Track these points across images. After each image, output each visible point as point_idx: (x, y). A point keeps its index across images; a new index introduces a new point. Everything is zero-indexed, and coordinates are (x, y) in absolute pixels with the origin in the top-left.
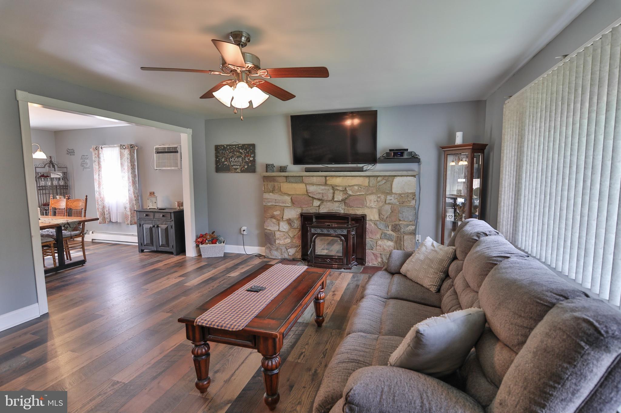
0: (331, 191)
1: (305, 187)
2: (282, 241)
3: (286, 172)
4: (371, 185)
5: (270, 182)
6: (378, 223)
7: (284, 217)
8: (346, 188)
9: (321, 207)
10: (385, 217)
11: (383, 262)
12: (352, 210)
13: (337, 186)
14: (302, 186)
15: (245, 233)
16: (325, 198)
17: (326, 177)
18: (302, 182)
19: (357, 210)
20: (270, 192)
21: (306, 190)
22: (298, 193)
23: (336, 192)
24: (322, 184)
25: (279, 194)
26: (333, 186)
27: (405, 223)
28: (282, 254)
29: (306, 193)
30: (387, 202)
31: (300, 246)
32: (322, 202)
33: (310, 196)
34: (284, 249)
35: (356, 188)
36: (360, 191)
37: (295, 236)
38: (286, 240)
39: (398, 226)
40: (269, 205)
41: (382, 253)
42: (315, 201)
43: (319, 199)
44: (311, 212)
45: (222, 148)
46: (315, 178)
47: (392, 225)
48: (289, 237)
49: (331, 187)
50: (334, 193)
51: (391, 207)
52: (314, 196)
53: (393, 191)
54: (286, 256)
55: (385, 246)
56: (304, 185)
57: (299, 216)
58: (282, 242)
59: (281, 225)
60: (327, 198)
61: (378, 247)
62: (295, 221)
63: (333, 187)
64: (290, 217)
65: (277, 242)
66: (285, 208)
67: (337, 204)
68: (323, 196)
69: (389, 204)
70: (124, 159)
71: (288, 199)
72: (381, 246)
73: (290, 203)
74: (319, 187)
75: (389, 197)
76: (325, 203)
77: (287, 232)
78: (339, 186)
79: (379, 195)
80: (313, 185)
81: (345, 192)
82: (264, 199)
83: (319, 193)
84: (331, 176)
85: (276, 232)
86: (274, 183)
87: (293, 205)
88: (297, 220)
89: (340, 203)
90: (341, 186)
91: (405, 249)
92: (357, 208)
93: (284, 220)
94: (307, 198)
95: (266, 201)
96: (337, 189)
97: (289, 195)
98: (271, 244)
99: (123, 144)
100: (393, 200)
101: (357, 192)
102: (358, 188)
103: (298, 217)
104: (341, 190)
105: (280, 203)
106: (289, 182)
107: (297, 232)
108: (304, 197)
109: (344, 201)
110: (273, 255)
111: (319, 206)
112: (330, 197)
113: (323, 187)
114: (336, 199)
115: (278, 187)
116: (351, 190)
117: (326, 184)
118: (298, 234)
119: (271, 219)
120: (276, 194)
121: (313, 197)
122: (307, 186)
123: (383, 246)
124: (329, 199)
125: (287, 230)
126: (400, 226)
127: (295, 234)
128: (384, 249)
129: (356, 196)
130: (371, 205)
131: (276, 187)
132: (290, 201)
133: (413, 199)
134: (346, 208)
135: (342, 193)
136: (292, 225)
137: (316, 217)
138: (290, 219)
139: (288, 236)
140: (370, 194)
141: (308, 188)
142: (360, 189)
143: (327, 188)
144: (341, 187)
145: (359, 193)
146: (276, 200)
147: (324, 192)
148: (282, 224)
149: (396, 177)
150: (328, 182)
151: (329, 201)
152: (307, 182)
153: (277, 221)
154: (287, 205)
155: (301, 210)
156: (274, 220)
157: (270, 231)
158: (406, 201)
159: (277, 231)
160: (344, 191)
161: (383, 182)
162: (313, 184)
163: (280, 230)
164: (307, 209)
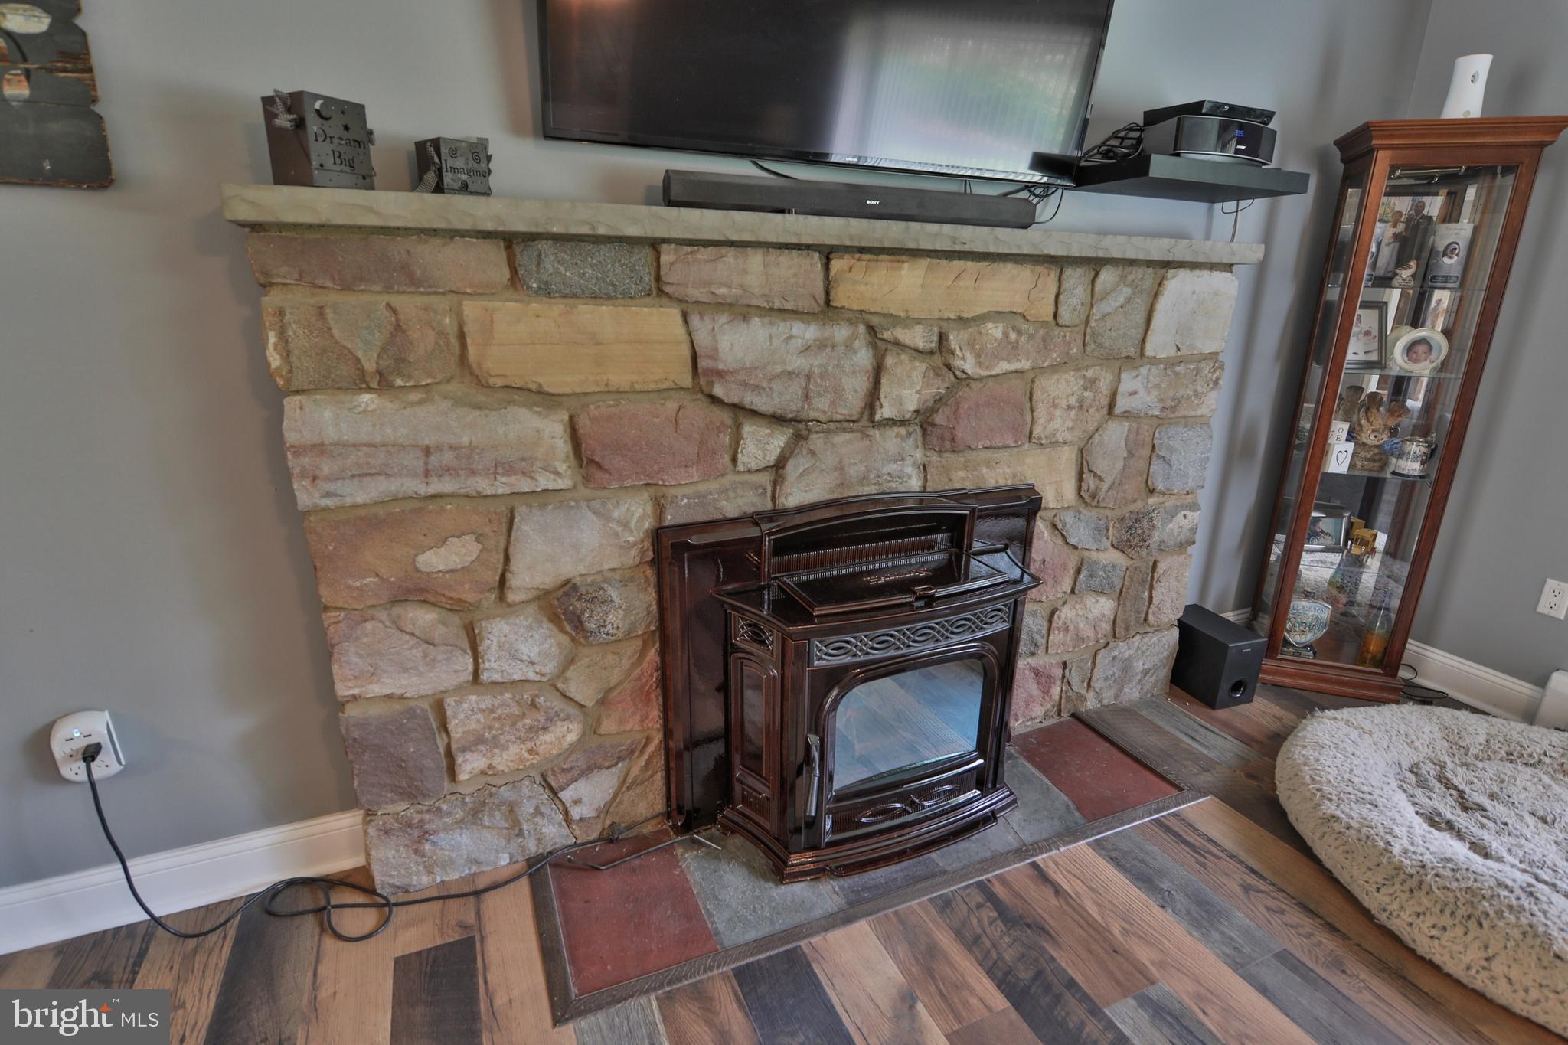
0: (864, 357)
1: (680, 330)
2: (514, 749)
3: (487, 193)
4: (1065, 315)
5: (347, 288)
6: (1069, 518)
7: (514, 581)
8: (942, 338)
9: (790, 465)
10: (1105, 486)
11: (1068, 697)
12: (965, 467)
13: (895, 320)
14: (663, 321)
15: (104, 764)
16: (821, 406)
17: (828, 253)
18: (659, 290)
19: (988, 464)
20: (361, 382)
21: (686, 352)
22: (619, 379)
23: (890, 361)
24: (806, 304)
25: (458, 402)
26: (875, 321)
27: (1171, 502)
28: (520, 834)
29: (687, 380)
30: (1122, 405)
31: (648, 740)
32: (799, 438)
33: (714, 400)
34: (531, 798)
35: (995, 330)
36: (1013, 350)
37: (610, 690)
38: (547, 737)
39: (1145, 522)
40: (360, 499)
41: (1067, 657)
42: (748, 429)
43: (778, 420)
44: (730, 508)
46: (756, 260)
47: (1122, 519)
48: (572, 710)
49: (862, 329)
50: (878, 371)
51: (1129, 430)
52: (751, 400)
53: (1149, 352)
54: (553, 834)
55: (1081, 625)
56: (674, 313)
57: (643, 552)
58: (505, 759)
59: (490, 645)
60: (833, 404)
61: (1056, 637)
62: (614, 594)
63: (872, 330)
64: (570, 568)
65: (470, 764)
66: (521, 510)
67: (890, 441)
68: (807, 396)
69: (1127, 415)
71: (552, 430)
72: (1067, 630)
73: (562, 467)
74: (782, 328)
75: (1128, 382)
76: (816, 441)
77: (554, 685)
78: (908, 322)
79: (1090, 373)
80: (745, 318)
81: (937, 360)
82: (297, 450)
83: (790, 374)
84: (862, 250)
85: (450, 701)
86: (397, 300)
87: (587, 479)
88: (624, 583)
89: (903, 431)
90: (919, 321)
91: (1151, 618)
92: (989, 454)
93: (515, 599)
94: (697, 413)
95: (326, 468)
96: (897, 344)
97: (544, 399)
98: (412, 793)
100: (1142, 393)
101: (997, 356)
102: (1006, 335)
103: (631, 557)
104: (921, 345)
105: (473, 473)
106: (546, 291)
107: (626, 664)
108: (672, 405)
109: (924, 421)
110: (448, 864)
111: (779, 466)
112: (853, 400)
113: (809, 332)
114: (886, 411)
115: (441, 334)
116: (971, 344)
117: (827, 308)
118: (637, 671)
119: (397, 610)
120: (414, 396)
121: (737, 408)
122: (695, 321)
123: (1077, 628)
124: (843, 412)
125: (550, 668)
126: (1151, 519)
127: (614, 681)
128: (1079, 639)
129: (991, 383)
130: (1052, 426)
131: (423, 341)
132: (563, 446)
133: (1216, 382)
134: (934, 458)
135: (921, 366)
136: (591, 625)
137: (771, 539)
138: (568, 588)
139: (557, 704)
140: (1055, 368)
141: (702, 339)
142: (1013, 336)
143: (841, 333)
144: (919, 329)
145: (1004, 366)
146: (427, 451)
147: (817, 362)
148: (497, 632)
149: (1171, 273)
150: (842, 297)
151: (847, 424)
152: (695, 293)
153: (456, 620)
154: (545, 482)
155: (649, 508)
156: (423, 617)
157: (397, 707)
158: (1189, 397)
159: (459, 689)
160: (931, 353)
161: (1121, 300)
162: (741, 310)
163: (485, 677)
164: (701, 496)
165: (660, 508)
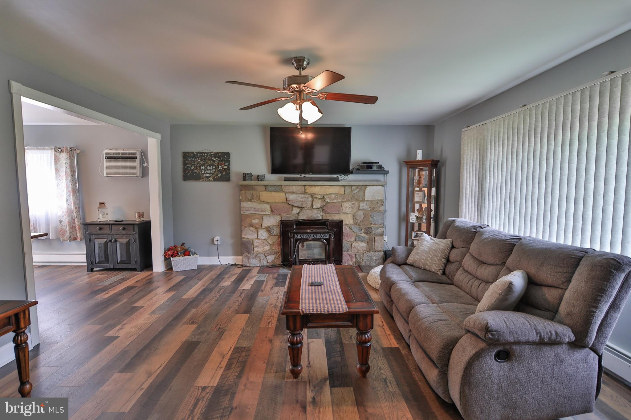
0: (310, 199)
1: (285, 196)
2: (261, 249)
3: (264, 181)
4: (346, 193)
5: (248, 191)
6: (353, 227)
7: (263, 225)
8: (324, 197)
9: (300, 214)
10: (359, 222)
11: (357, 261)
12: (330, 216)
13: (315, 194)
14: (282, 194)
15: (219, 243)
16: (304, 206)
17: (305, 186)
18: (282, 191)
19: (334, 216)
20: (249, 201)
21: (285, 198)
22: (277, 201)
23: (315, 200)
24: (302, 192)
25: (258, 203)
26: (312, 194)
27: (376, 226)
28: (261, 262)
29: (286, 202)
30: (361, 208)
31: (279, 253)
32: (301, 210)
33: (289, 204)
34: (262, 257)
35: (333, 196)
36: (337, 199)
37: (274, 243)
38: (265, 248)
39: (370, 229)
40: (247, 213)
41: (356, 253)
42: (294, 208)
43: (298, 207)
44: (291, 219)
45: (192, 155)
46: (294, 187)
47: (365, 228)
48: (269, 245)
49: (310, 195)
50: (313, 201)
51: (364, 212)
52: (294, 204)
53: (366, 199)
54: (265, 263)
55: (359, 247)
56: (284, 194)
57: (279, 223)
58: (260, 250)
59: (259, 233)
60: (306, 205)
61: (353, 249)
62: (275, 229)
63: (312, 195)
64: (269, 224)
65: (256, 250)
66: (264, 216)
67: (316, 211)
68: (302, 204)
69: (362, 209)
70: (59, 164)
71: (268, 207)
72: (355, 248)
73: (269, 211)
74: (298, 195)
75: (362, 204)
76: (304, 210)
77: (266, 240)
78: (317, 194)
79: (353, 202)
80: (293, 194)
81: (323, 200)
82: (242, 207)
83: (299, 201)
84: (310, 185)
85: (254, 240)
86: (253, 192)
87: (272, 213)
88: (276, 227)
89: (318, 210)
90: (319, 194)
91: (376, 249)
92: (334, 214)
93: (262, 228)
94: (287, 206)
95: (244, 210)
96: (316, 197)
97: (268, 203)
98: (249, 252)
99: (58, 146)
100: (365, 206)
101: (334, 199)
102: (335, 196)
103: (277, 224)
104: (320, 198)
105: (259, 211)
106: (269, 191)
107: (276, 239)
108: (283, 205)
109: (322, 208)
110: (251, 264)
111: (298, 214)
112: (309, 205)
113: (302, 196)
114: (314, 207)
115: (257, 196)
116: (329, 198)
117: (305, 193)
118: (278, 241)
119: (250, 227)
120: (254, 202)
121: (292, 205)
122: (287, 194)
123: (357, 248)
124: (308, 207)
125: (266, 238)
126: (371, 229)
127: (275, 241)
128: (358, 250)
129: (333, 203)
130: (346, 211)
131: (255, 196)
132: (269, 209)
133: (382, 205)
134: (324, 214)
135: (320, 201)
136: (272, 233)
137: (296, 223)
138: (269, 227)
139: (267, 243)
140: (346, 201)
141: (287, 196)
142: (337, 197)
143: (307, 196)
144: (319, 195)
145: (335, 201)
146: (254, 208)
147: (303, 200)
148: (260, 232)
149: (367, 187)
150: (307, 191)
151: (308, 208)
152: (287, 191)
153: (256, 229)
154: (267, 213)
155: (280, 218)
156: (252, 229)
157: (248, 240)
158: (377, 207)
159: (255, 239)
160: (322, 199)
161: (357, 191)
162: (292, 193)
163: (258, 238)
164: (287, 217)
165: (281, 218)
